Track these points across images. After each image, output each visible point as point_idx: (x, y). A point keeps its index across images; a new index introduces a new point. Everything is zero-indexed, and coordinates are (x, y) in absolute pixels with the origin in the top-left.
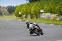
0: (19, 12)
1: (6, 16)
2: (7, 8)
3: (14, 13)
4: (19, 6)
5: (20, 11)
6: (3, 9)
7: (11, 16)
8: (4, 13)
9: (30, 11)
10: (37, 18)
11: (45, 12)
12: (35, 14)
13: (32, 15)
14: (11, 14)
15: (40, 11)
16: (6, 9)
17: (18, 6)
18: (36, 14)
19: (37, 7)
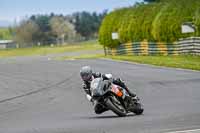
0: (111, 32)
1: (70, 44)
2: (74, 21)
3: (95, 35)
4: (111, 13)
5: (116, 30)
6: (61, 22)
7: (88, 46)
8: (63, 36)
9: (149, 31)
10: (170, 53)
11: (197, 34)
12: (163, 40)
13: (153, 42)
14: (86, 40)
15: (180, 29)
16: (71, 22)
17: (108, 13)
18: (168, 40)
19: (169, 18)
